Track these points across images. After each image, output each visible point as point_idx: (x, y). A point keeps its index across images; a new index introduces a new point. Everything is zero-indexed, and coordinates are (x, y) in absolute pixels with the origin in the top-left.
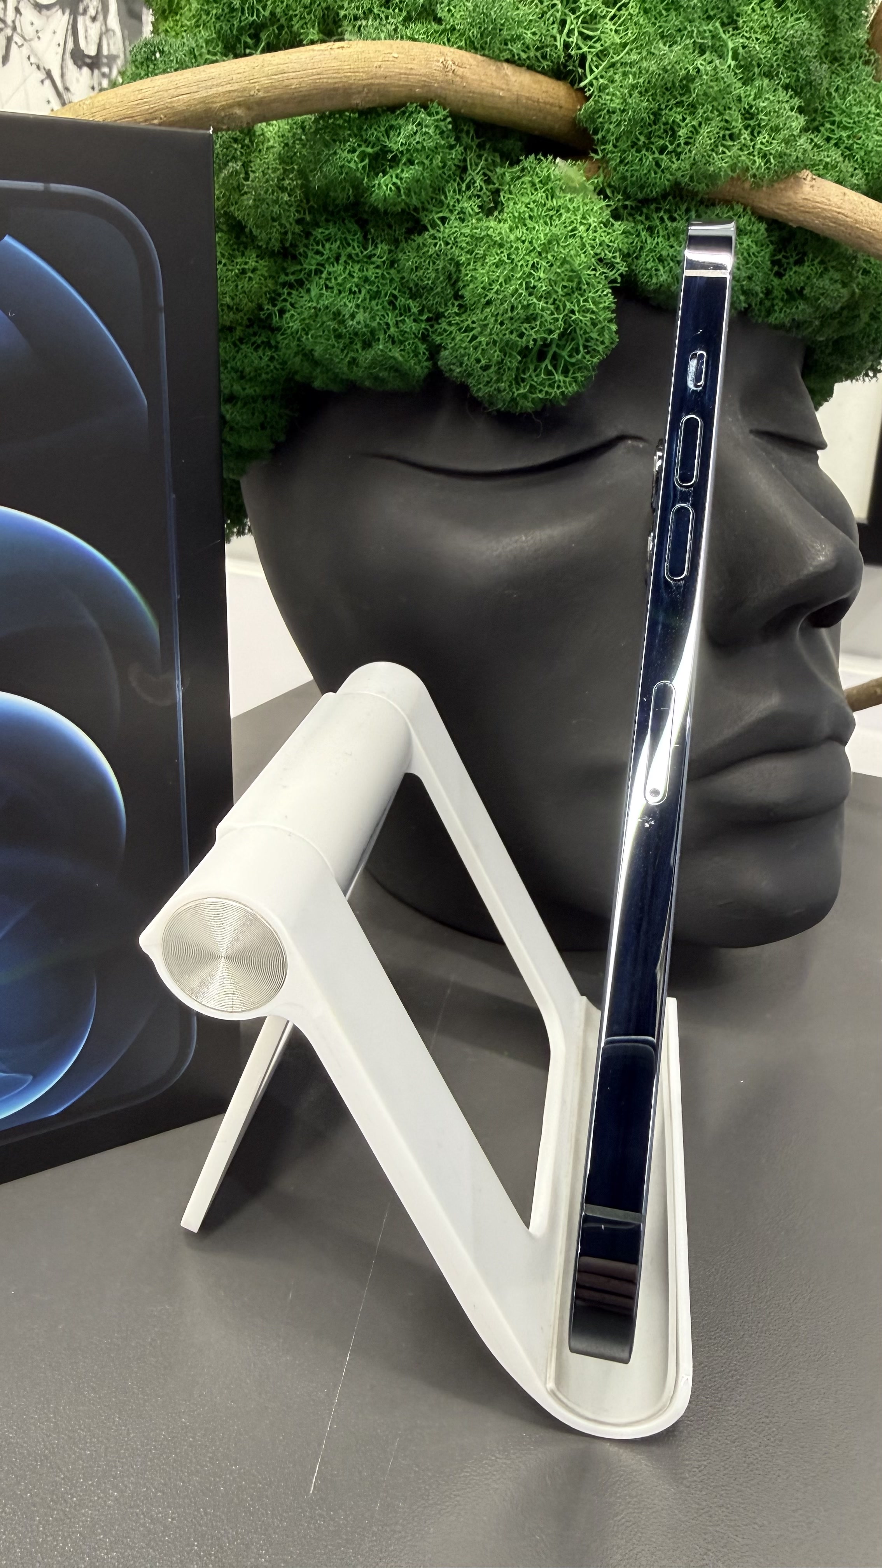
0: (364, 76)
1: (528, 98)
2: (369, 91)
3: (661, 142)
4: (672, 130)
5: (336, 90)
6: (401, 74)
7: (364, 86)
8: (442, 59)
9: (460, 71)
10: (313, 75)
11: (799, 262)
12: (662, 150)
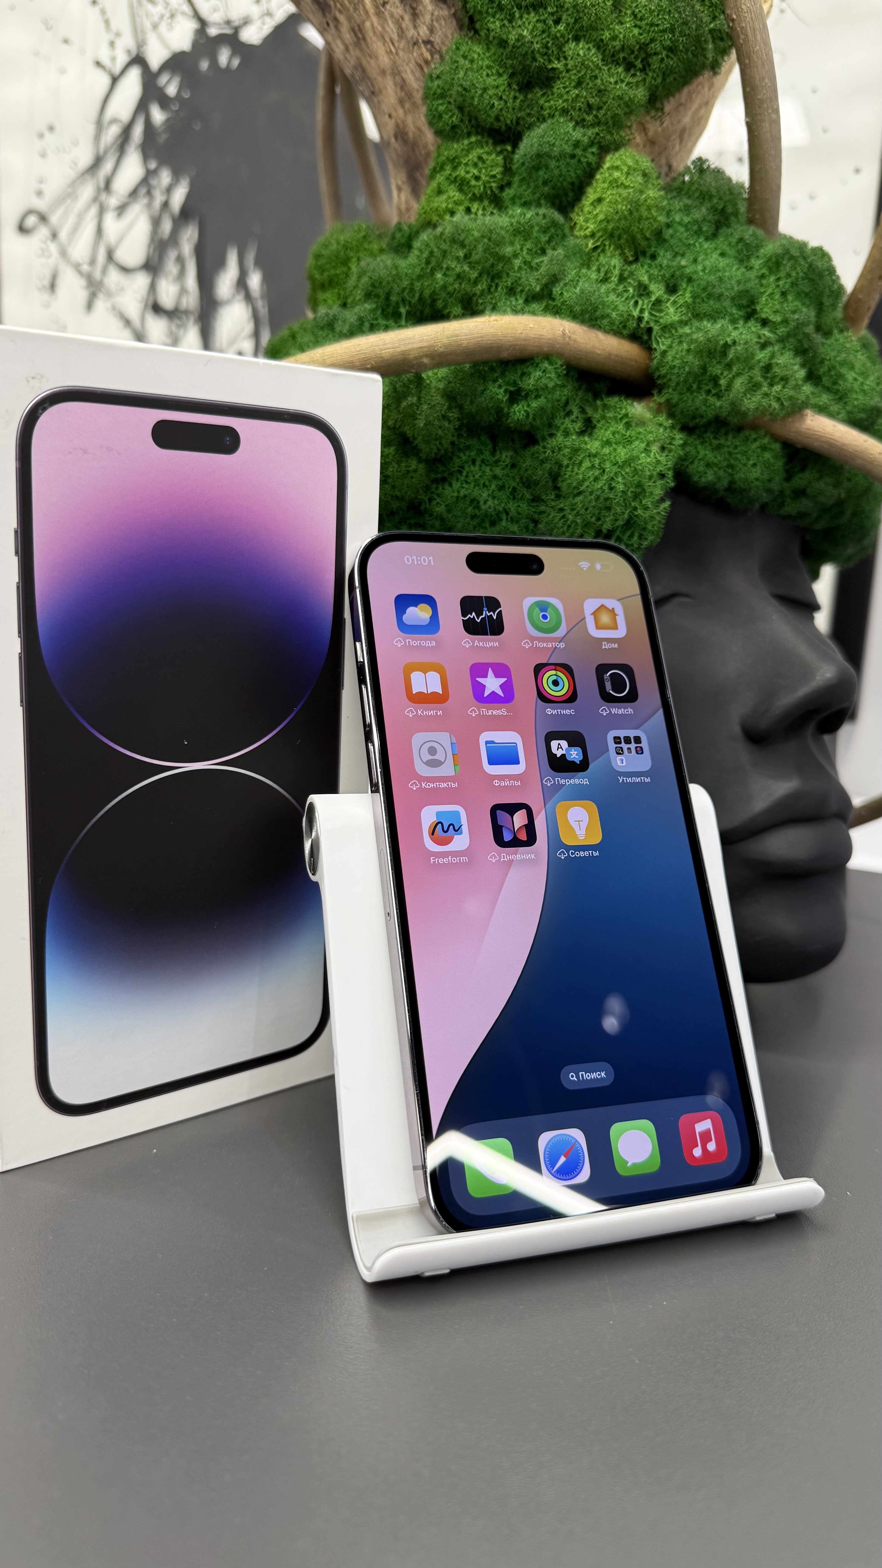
0: (511, 339)
1: (617, 356)
2: (514, 349)
3: (707, 388)
4: (715, 380)
5: (491, 348)
6: (535, 338)
7: (511, 346)
8: (562, 329)
9: (573, 337)
10: (477, 337)
11: (803, 470)
12: (709, 392)
